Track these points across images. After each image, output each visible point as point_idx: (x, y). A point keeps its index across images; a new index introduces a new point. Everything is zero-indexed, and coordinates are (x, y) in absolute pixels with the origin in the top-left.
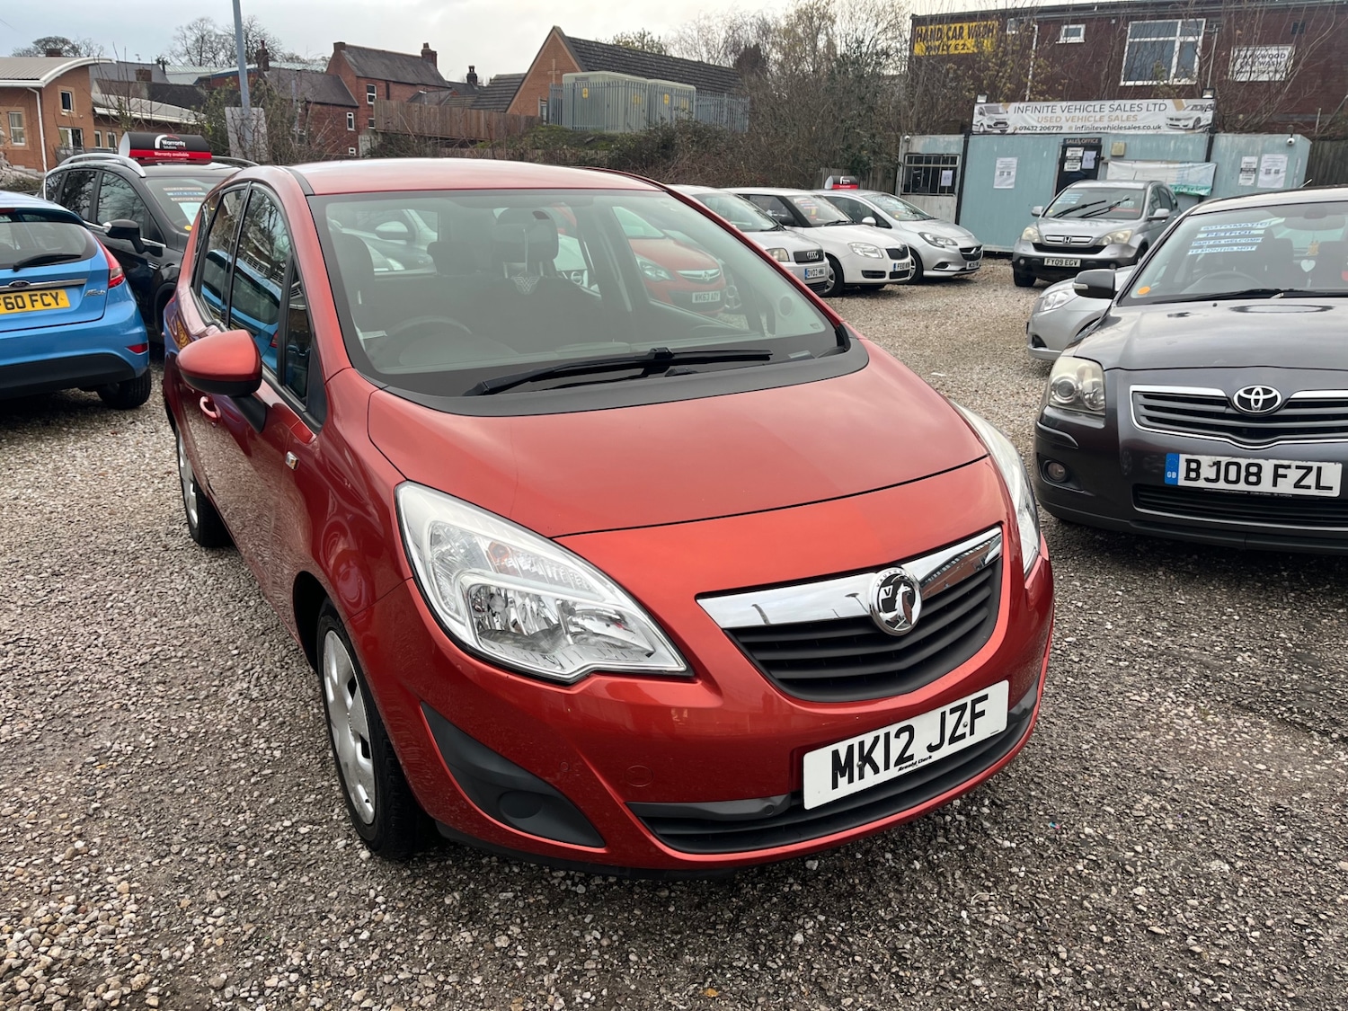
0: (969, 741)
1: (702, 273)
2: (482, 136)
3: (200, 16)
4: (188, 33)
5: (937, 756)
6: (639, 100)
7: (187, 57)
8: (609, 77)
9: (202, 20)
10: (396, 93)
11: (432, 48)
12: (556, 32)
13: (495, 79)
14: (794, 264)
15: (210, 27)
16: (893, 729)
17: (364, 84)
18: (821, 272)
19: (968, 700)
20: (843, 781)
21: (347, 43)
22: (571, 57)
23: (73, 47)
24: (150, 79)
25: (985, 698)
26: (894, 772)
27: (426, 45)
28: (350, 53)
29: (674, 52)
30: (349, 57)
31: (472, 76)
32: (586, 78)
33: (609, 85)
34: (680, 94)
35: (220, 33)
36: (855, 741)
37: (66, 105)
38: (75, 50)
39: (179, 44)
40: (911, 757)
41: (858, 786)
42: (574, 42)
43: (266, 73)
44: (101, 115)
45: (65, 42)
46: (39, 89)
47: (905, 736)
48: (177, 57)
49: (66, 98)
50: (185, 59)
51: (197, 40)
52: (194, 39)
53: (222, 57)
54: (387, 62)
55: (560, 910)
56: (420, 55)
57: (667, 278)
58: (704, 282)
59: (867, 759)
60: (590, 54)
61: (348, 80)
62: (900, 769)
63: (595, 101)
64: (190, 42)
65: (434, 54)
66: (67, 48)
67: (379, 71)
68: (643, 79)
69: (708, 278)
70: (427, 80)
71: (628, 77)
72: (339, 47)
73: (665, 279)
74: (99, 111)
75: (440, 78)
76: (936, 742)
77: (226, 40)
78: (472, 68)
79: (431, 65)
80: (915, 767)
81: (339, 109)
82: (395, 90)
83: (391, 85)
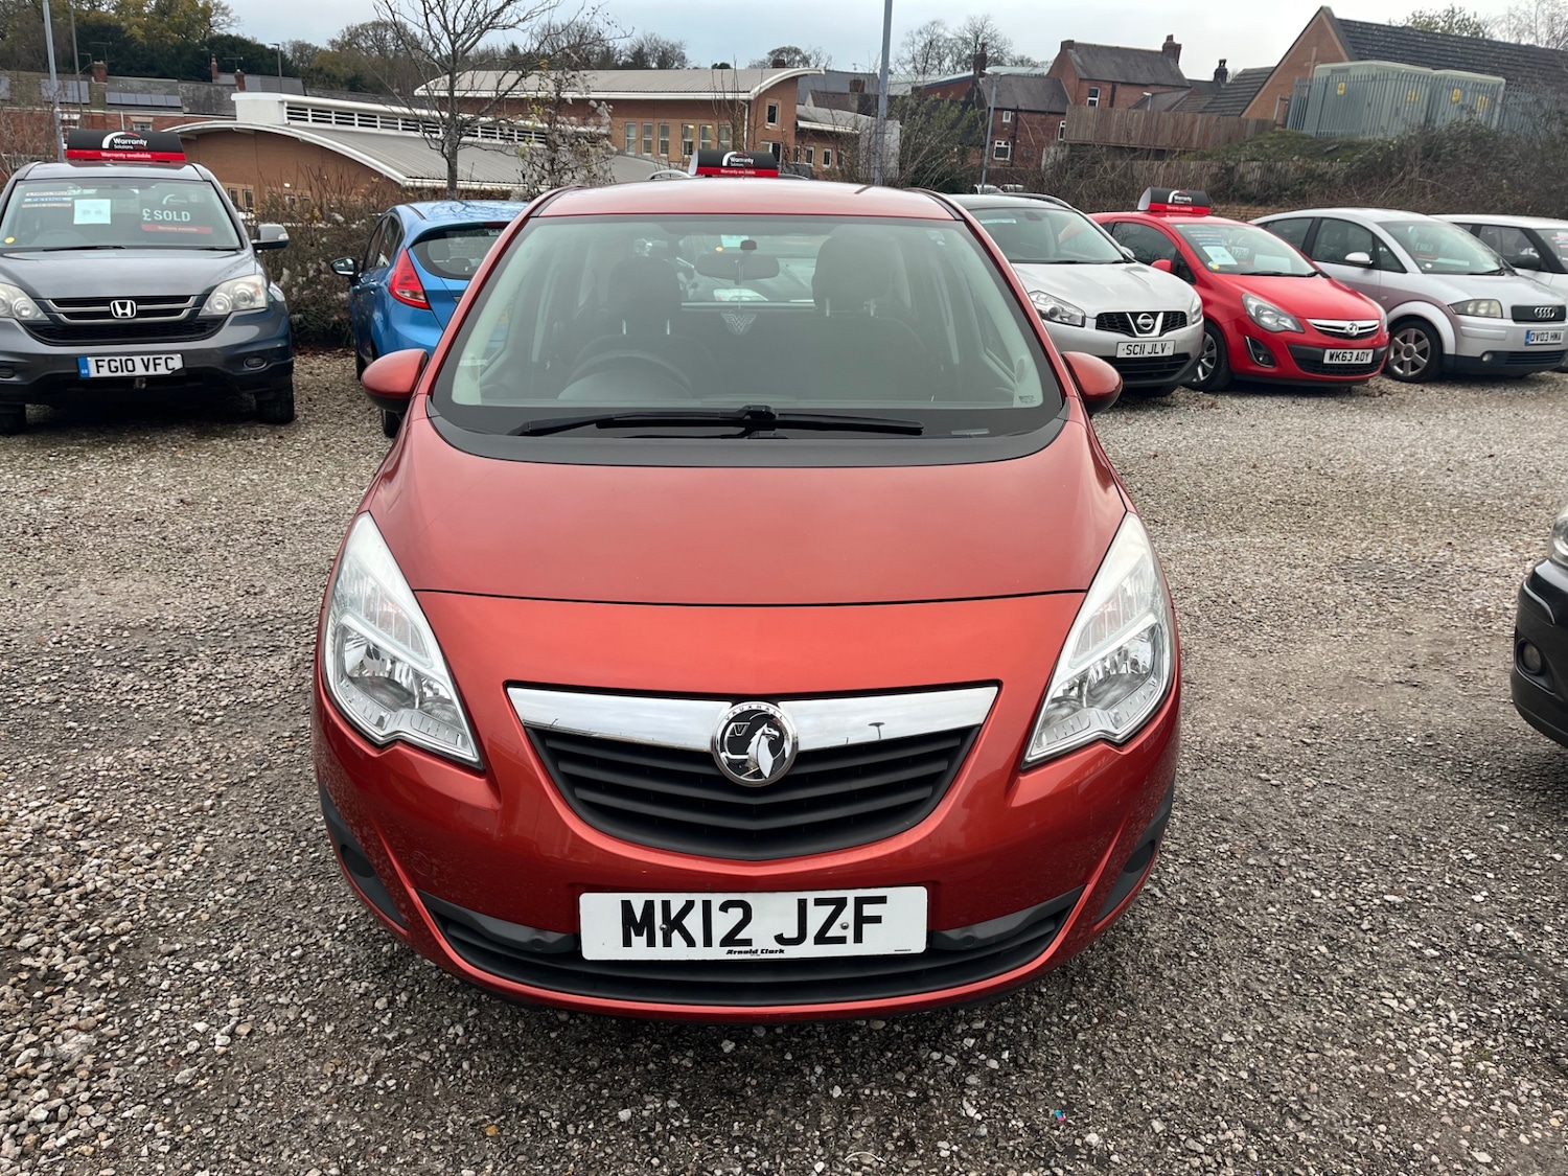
0: (849, 949)
1: (1346, 324)
2: (1194, 145)
3: (932, 20)
4: (917, 38)
5: (792, 952)
6: (1416, 97)
7: (912, 65)
8: (1378, 68)
9: (933, 23)
10: (1123, 96)
11: (1176, 40)
12: (1324, 13)
13: (1240, 75)
14: (1511, 323)
15: (941, 31)
16: (717, 899)
17: (1086, 86)
18: (1555, 336)
19: (851, 895)
20: (639, 942)
21: (1076, 41)
22: (1338, 44)
23: (804, 57)
24: (863, 90)
25: (882, 900)
26: (717, 953)
27: (1170, 38)
28: (1077, 52)
29: (1500, 34)
30: (1075, 57)
31: (1221, 72)
32: (1346, 70)
33: (1374, 78)
34: (1478, 88)
35: (949, 36)
36: (658, 898)
37: (772, 119)
38: (805, 61)
39: (906, 50)
40: (748, 942)
41: (660, 953)
42: (1347, 26)
43: (980, 80)
44: (802, 129)
45: (797, 51)
46: (749, 102)
47: (736, 914)
48: (902, 65)
49: (772, 109)
50: (909, 67)
51: (926, 45)
52: (922, 44)
53: (947, 63)
54: (1119, 60)
55: (459, 995)
56: (1161, 49)
57: (1294, 328)
58: (1347, 336)
59: (675, 924)
60: (1363, 39)
61: (1069, 84)
62: (730, 952)
63: (1353, 99)
64: (918, 48)
65: (1178, 48)
66: (798, 58)
67: (1107, 71)
68: (1427, 70)
69: (1355, 332)
70: (1162, 79)
71: (1404, 67)
72: (1067, 45)
73: (1287, 330)
74: (801, 124)
75: (1180, 75)
76: (792, 933)
77: (955, 44)
78: (1223, 62)
79: (1171, 62)
80: (754, 957)
81: (1052, 117)
82: (1122, 92)
83: (1118, 87)
